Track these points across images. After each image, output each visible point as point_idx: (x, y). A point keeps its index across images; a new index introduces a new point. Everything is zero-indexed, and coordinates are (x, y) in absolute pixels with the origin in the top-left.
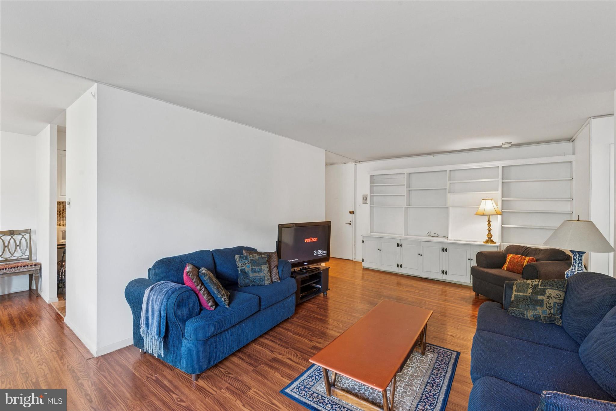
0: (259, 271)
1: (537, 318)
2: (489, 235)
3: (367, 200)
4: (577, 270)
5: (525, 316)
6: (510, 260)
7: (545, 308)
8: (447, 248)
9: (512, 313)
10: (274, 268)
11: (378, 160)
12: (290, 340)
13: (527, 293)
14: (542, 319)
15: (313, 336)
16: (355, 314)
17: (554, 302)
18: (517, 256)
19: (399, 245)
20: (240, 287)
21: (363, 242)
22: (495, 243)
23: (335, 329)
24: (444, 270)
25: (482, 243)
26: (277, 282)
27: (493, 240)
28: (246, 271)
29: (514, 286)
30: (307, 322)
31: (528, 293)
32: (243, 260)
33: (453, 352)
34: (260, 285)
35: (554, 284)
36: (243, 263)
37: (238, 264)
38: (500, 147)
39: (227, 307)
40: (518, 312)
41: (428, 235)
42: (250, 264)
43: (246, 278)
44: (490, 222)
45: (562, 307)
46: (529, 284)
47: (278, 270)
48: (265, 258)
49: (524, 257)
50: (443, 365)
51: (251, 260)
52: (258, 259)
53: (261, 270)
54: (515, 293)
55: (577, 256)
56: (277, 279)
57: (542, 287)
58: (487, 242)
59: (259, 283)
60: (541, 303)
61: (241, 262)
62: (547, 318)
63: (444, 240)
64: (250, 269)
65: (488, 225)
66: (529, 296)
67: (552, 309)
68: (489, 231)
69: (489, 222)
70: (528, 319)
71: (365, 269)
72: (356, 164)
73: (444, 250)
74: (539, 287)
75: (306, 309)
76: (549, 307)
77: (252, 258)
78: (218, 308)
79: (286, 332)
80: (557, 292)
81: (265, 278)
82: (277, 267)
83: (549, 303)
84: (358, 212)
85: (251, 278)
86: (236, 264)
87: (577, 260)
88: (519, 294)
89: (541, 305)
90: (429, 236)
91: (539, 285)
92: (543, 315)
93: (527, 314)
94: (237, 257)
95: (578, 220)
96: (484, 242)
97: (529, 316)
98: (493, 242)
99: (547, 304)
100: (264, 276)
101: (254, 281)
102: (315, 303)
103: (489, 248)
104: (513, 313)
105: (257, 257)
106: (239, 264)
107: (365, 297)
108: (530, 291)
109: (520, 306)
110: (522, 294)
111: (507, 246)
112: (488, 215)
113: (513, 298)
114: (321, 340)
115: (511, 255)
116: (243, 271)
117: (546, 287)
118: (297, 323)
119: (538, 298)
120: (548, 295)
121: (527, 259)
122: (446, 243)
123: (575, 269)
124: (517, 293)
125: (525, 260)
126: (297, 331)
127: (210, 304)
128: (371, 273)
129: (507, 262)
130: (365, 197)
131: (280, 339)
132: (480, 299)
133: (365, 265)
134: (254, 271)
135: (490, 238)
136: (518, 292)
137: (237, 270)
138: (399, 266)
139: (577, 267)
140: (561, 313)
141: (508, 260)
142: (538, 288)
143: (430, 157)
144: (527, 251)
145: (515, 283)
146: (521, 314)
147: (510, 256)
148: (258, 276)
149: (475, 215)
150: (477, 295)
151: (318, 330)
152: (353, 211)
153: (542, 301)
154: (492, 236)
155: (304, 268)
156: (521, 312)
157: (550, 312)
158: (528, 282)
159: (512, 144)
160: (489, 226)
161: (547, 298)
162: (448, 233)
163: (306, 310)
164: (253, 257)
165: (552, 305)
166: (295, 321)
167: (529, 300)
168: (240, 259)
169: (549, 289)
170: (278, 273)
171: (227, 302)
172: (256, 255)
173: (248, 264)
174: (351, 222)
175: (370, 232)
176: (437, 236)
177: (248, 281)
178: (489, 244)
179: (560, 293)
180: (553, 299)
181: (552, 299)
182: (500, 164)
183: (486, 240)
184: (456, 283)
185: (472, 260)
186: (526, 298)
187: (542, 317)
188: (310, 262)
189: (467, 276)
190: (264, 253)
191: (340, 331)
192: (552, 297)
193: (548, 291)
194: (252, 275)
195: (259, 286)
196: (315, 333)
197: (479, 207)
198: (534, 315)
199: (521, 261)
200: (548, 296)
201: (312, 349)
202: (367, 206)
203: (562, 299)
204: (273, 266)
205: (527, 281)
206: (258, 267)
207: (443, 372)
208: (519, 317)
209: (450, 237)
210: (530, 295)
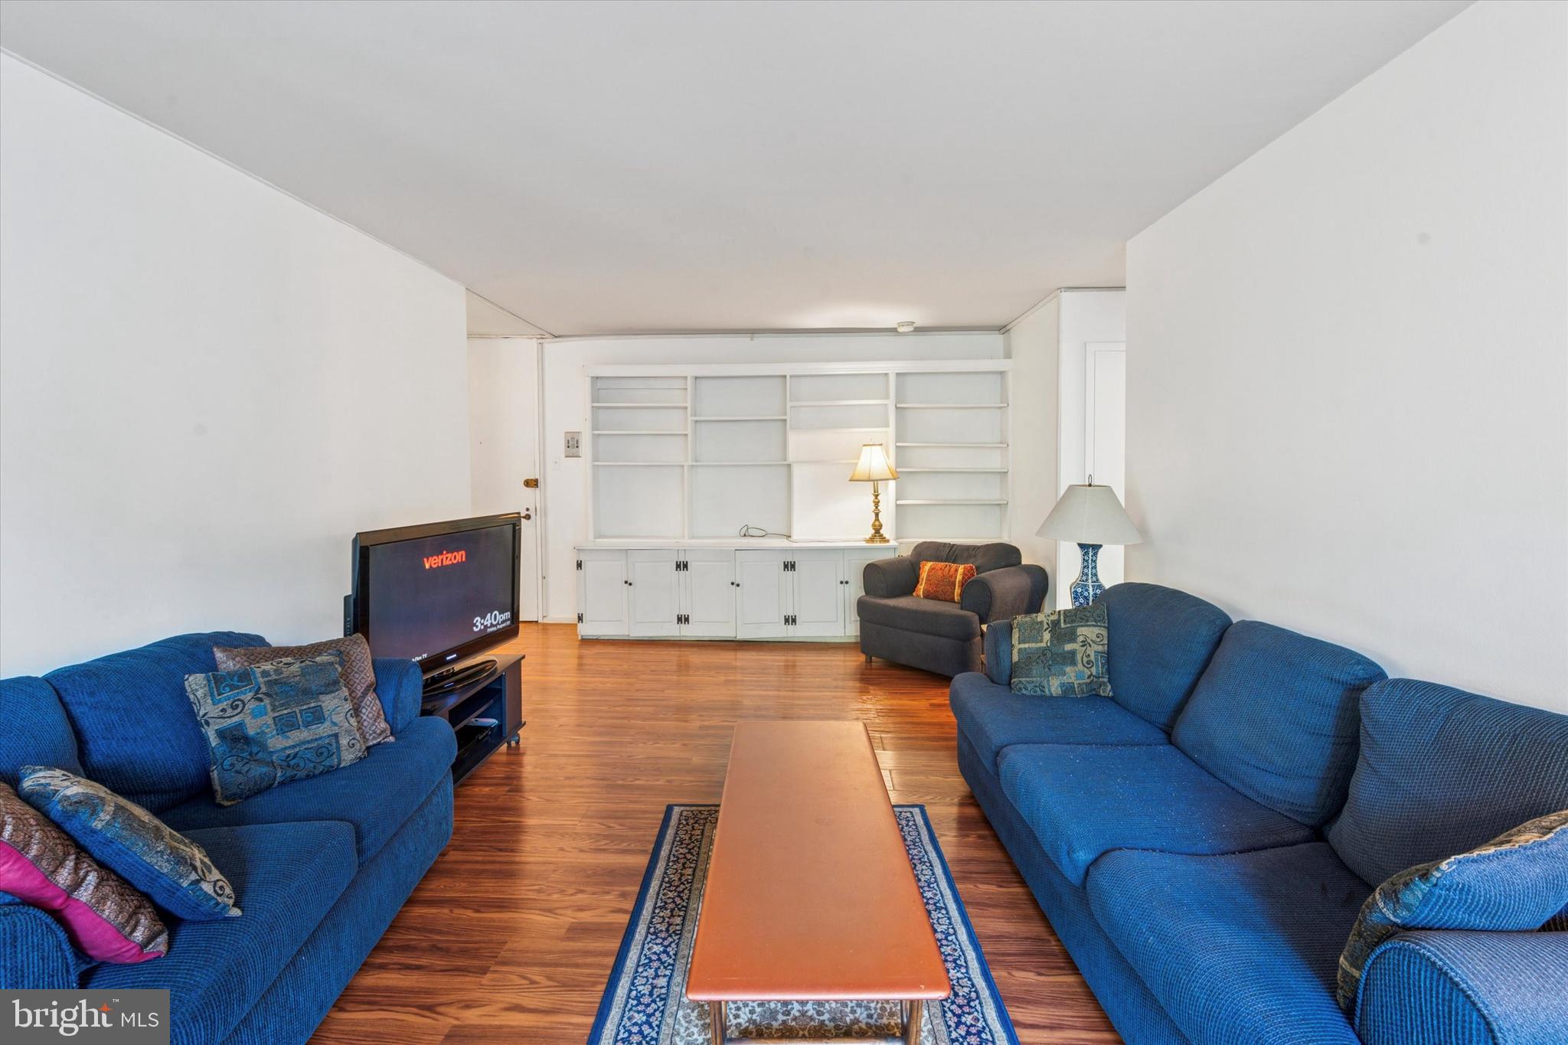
0: (309, 719)
1: (1068, 689)
2: (877, 523)
3: (577, 447)
4: (1090, 581)
5: (1047, 692)
6: (928, 575)
7: (1080, 667)
8: (794, 562)
9: (1021, 689)
10: (365, 694)
11: (608, 337)
12: (477, 939)
13: (1042, 641)
14: (1076, 690)
15: (549, 895)
16: (638, 779)
17: (1095, 652)
18: (942, 564)
19: (682, 566)
20: (226, 803)
21: (579, 565)
22: (888, 541)
23: (606, 844)
24: (790, 613)
25: (864, 544)
26: (385, 743)
27: (884, 536)
28: (251, 732)
29: (1014, 630)
30: (501, 850)
31: (1045, 640)
32: (228, 689)
33: (911, 810)
34: (321, 773)
35: (1088, 614)
36: (230, 702)
37: (202, 713)
38: (894, 330)
39: (236, 912)
40: (1033, 684)
41: (742, 534)
42: (267, 701)
43: (252, 758)
44: (878, 495)
45: (1110, 658)
46: (1042, 622)
47: (380, 701)
48: (332, 664)
49: (954, 566)
50: (914, 849)
51: (269, 683)
52: (303, 675)
53: (318, 716)
54: (1018, 646)
55: (1091, 554)
56: (382, 732)
57: (1069, 625)
58: (872, 540)
59: (315, 768)
60: (1070, 658)
61: (220, 701)
62: (1084, 686)
63: (783, 543)
64: (270, 722)
65: (874, 502)
66: (1047, 648)
67: (1093, 666)
68: (877, 515)
69: (876, 496)
70: (1051, 697)
71: (587, 642)
72: (540, 341)
73: (790, 566)
74: (1063, 625)
75: (474, 808)
76: (1088, 662)
77: (274, 677)
78: (184, 934)
79: (446, 911)
80: (1096, 630)
81: (337, 742)
82: (376, 688)
83: (1086, 656)
84: (551, 483)
85: (274, 757)
86: (191, 713)
87: (1090, 561)
88: (1027, 646)
89: (1073, 663)
90: (745, 535)
91: (1062, 621)
92: (1078, 682)
93: (1049, 685)
94: (196, 684)
95: (1090, 485)
96: (867, 541)
97: (1053, 689)
98: (883, 539)
99: (1082, 657)
100: (336, 736)
101: (292, 763)
102: (491, 778)
103: (882, 554)
104: (1024, 690)
105: (296, 668)
106: (207, 708)
107: (632, 721)
108: (1047, 636)
109: (1035, 671)
110: (1033, 645)
111: (915, 545)
112: (874, 481)
113: (1015, 658)
114: (580, 896)
115: (930, 564)
116: (235, 737)
117: (1074, 625)
118: (468, 866)
119: (1066, 649)
120: (1081, 638)
121: (961, 569)
122: (793, 550)
123: (1087, 580)
124: (1023, 646)
125: (956, 570)
126: (484, 895)
127: (139, 935)
128: (611, 650)
129: (923, 579)
130: (573, 438)
131: (434, 949)
132: (875, 669)
133: (585, 630)
134: (285, 725)
135: (877, 529)
136: (1025, 643)
137: (203, 739)
138: (683, 619)
139: (1090, 576)
140: (1109, 671)
141: (924, 575)
142: (1060, 628)
143: (744, 341)
144: (954, 552)
145: (1015, 625)
146: (1038, 689)
147: (927, 567)
148: (309, 742)
149: (850, 481)
150: (869, 661)
151: (553, 867)
152: (536, 481)
153: (1073, 653)
154: (881, 526)
155: (443, 673)
156: (1038, 685)
157: (1089, 673)
158: (1039, 619)
159: (915, 325)
160: (877, 504)
161: (1082, 646)
162: (790, 527)
163: (475, 812)
164: (278, 671)
165: (1092, 658)
166: (456, 862)
167: (1049, 655)
168: (210, 688)
169: (1082, 626)
170: (382, 712)
171: (228, 890)
172: (289, 660)
173: (258, 703)
174: (532, 513)
175: (595, 538)
176: (764, 533)
177: (264, 770)
178: (878, 544)
179: (1100, 632)
180: (1092, 645)
181: (1090, 646)
182: (892, 367)
183: (870, 536)
184: (814, 640)
185: (847, 583)
186: (1043, 652)
187: (1076, 686)
188: (465, 651)
189: (837, 621)
190: (313, 646)
191: (625, 844)
192: (1091, 643)
193: (1081, 631)
194: (277, 743)
195: (314, 776)
196: (550, 879)
197: (857, 464)
198: (1062, 685)
199: (951, 574)
200: (1082, 642)
201: (569, 939)
202: (582, 466)
203: (1106, 642)
204: (360, 689)
205: (1037, 617)
206: (305, 707)
207: (924, 867)
208: (1037, 696)
209: (795, 537)
210: (1049, 644)
